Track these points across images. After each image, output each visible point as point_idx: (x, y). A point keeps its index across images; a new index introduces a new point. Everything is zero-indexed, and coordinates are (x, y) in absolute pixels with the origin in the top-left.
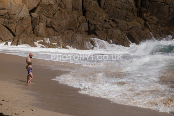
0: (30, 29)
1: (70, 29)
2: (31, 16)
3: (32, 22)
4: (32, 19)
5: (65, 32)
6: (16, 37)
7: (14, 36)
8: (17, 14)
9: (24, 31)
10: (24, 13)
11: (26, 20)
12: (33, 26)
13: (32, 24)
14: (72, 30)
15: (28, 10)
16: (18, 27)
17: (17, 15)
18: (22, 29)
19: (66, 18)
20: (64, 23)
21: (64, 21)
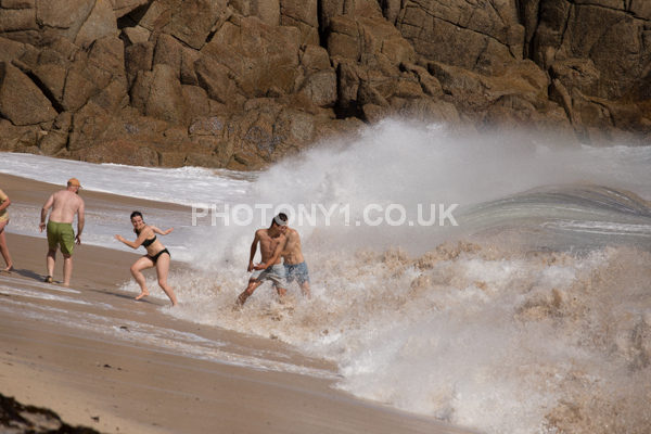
0: (118, 87)
1: (267, 95)
2: (123, 36)
3: (128, 59)
4: (129, 49)
5: (250, 104)
6: (66, 115)
7: (59, 108)
8: (73, 28)
9: (97, 92)
10: (100, 25)
11: (107, 51)
12: (132, 78)
13: (127, 69)
14: (277, 96)
15: (113, 16)
16: (74, 76)
17: (71, 33)
18: (89, 85)
19: (256, 53)
20: (247, 68)
21: (249, 62)
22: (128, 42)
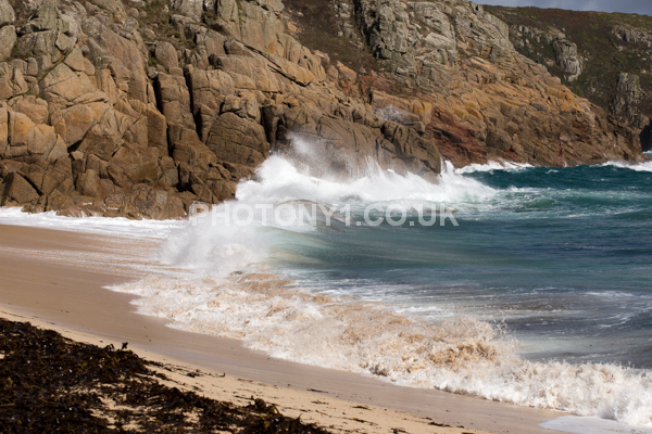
0: (69, 182)
1: (143, 182)
2: (71, 156)
3: (73, 167)
4: (74, 162)
5: (135, 187)
6: (44, 197)
7: (40, 194)
8: (46, 153)
9: (58, 185)
10: (60, 151)
11: (63, 163)
12: (75, 176)
13: (73, 172)
14: (148, 182)
15: (65, 146)
16: (47, 177)
17: (44, 156)
18: (54, 182)
19: (137, 161)
20: (133, 169)
21: (134, 166)
22: (73, 159)
